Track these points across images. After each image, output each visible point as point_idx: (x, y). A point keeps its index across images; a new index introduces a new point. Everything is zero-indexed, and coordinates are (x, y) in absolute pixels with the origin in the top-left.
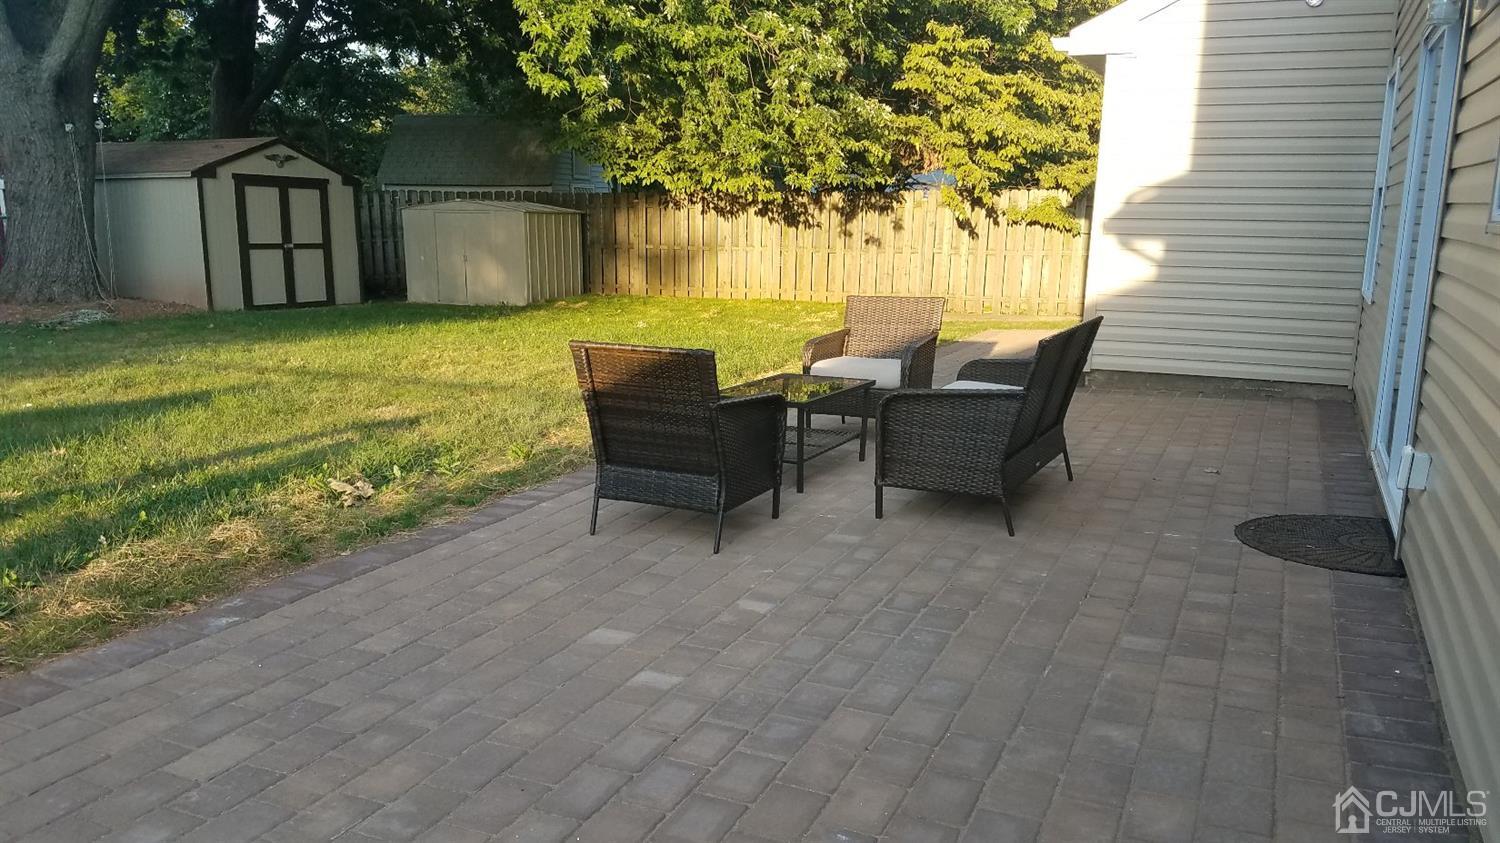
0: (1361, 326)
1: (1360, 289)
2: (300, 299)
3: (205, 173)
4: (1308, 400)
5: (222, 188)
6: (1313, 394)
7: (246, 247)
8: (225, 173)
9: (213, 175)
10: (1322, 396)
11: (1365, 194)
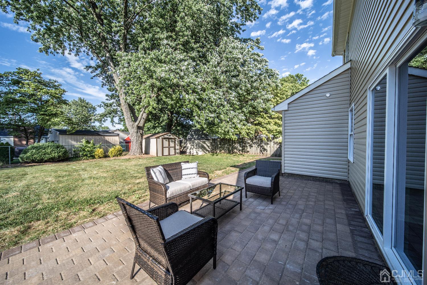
0: (349, 166)
1: (347, 158)
2: (171, 154)
3: (158, 137)
4: (337, 183)
5: (160, 140)
6: (338, 182)
7: (163, 147)
8: (160, 138)
9: (159, 138)
10: (340, 182)
11: (346, 136)
